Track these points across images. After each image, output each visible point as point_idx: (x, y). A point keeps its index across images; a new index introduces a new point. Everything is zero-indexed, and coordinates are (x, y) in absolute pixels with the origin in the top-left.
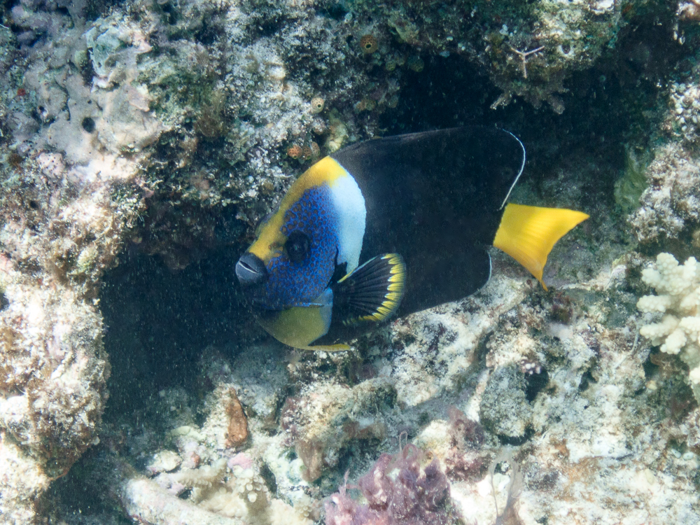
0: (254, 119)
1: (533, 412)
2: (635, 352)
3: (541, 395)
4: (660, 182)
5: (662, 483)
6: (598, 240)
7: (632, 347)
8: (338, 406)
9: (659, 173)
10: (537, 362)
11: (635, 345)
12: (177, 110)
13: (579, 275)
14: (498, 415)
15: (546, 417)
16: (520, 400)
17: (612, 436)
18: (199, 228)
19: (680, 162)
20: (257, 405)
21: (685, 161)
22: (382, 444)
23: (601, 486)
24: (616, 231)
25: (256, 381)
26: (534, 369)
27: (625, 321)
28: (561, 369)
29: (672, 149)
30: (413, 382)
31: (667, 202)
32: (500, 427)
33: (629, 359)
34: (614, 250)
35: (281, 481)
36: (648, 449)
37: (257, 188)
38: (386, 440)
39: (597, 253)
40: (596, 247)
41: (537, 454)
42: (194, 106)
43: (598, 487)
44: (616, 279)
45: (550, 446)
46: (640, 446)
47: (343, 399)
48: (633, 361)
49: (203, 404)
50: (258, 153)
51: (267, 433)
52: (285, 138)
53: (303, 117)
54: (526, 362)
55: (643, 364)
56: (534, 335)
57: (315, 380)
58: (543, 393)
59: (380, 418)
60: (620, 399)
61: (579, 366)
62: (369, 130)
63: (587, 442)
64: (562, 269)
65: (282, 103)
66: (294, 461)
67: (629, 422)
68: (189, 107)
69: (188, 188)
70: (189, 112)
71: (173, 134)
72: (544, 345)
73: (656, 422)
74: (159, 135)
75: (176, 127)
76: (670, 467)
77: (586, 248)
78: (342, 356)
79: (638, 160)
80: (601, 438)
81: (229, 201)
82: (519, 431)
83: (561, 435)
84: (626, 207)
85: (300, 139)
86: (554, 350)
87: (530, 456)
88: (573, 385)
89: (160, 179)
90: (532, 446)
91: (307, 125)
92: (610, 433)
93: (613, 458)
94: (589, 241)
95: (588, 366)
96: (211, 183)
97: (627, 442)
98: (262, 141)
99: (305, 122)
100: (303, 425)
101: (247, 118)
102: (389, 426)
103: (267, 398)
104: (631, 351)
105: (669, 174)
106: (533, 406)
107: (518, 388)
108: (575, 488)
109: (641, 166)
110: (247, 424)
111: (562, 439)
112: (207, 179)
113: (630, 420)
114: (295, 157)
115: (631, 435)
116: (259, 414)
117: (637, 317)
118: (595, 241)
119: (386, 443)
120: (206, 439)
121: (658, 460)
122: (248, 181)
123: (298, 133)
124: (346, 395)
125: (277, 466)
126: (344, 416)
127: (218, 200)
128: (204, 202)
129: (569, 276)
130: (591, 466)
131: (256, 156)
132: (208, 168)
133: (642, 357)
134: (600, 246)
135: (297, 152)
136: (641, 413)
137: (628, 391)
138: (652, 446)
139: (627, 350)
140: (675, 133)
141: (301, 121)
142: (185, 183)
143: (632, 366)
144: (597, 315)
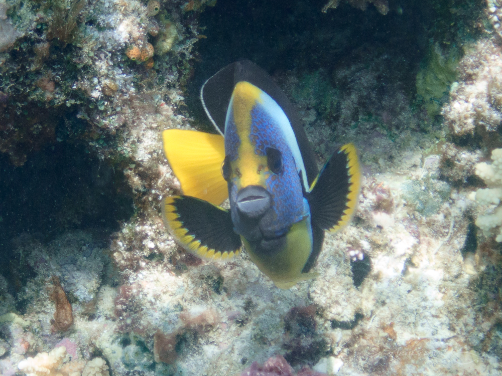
0: (99, 24)
1: (362, 298)
2: (451, 238)
3: (368, 281)
4: (474, 77)
5: (487, 364)
6: (398, 127)
7: (447, 233)
8: (169, 294)
9: (472, 69)
10: (360, 249)
11: (451, 231)
12: (30, 16)
13: (381, 161)
14: (329, 301)
15: (374, 302)
16: (349, 287)
17: (436, 319)
18: (40, 127)
19: (492, 57)
20: (79, 291)
21: (497, 57)
22: (214, 330)
23: (430, 368)
24: (416, 120)
25: (75, 269)
26: (356, 256)
27: (440, 208)
28: (383, 256)
29: (483, 45)
30: (229, 267)
31: (484, 96)
32: (331, 312)
33: (446, 245)
34: (415, 138)
35: (116, 367)
36: (472, 330)
37: (100, 89)
38: (218, 326)
39: (398, 140)
40: (396, 134)
41: (368, 338)
42: (45, 12)
43: (428, 368)
44: (429, 168)
45: (379, 330)
46: (463, 328)
47: (173, 286)
48: (450, 247)
49: (24, 291)
50: (102, 56)
51: (87, 317)
52: (127, 41)
53: (141, 20)
54: (350, 249)
55: (460, 249)
56: (357, 224)
57: (143, 269)
58: (370, 279)
59: (211, 304)
60: (440, 283)
61: (402, 253)
62: (194, 29)
63: (412, 325)
64: (364, 156)
65: (124, 8)
66: (128, 347)
67: (452, 306)
68: (41, 14)
69: (35, 90)
70: (41, 18)
71: (26, 39)
72: (367, 233)
73: (477, 305)
74: (14, 41)
75: (29, 33)
76: (495, 348)
77: (385, 136)
78: (168, 245)
79: (443, 54)
80: (425, 321)
81: (73, 102)
82: (349, 316)
83: (388, 319)
84: (428, 98)
85: (140, 41)
86: (378, 238)
87: (362, 340)
88: (396, 270)
89: (12, 82)
90: (363, 330)
91: (144, 28)
92: (433, 316)
93: (437, 340)
94: (390, 129)
95: (410, 252)
96: (57, 84)
97: (450, 324)
98: (106, 43)
99: (143, 25)
100: (135, 313)
101: (91, 22)
102: (220, 312)
103: (88, 285)
104: (448, 237)
105: (483, 70)
106: (361, 291)
107: (345, 275)
108: (406, 370)
109: (447, 60)
110: (71, 310)
111: (389, 323)
112: (54, 81)
113: (452, 303)
114: (134, 58)
115: (454, 318)
116: (81, 300)
117: (450, 204)
118: (394, 129)
119: (218, 328)
120: (31, 325)
121: (482, 341)
122: (92, 82)
123: (138, 35)
124: (176, 283)
125: (111, 352)
126: (176, 303)
127: (62, 101)
128: (49, 103)
129: (370, 163)
130: (419, 348)
131: (100, 58)
132: (54, 70)
133: (459, 243)
134: (399, 134)
135: (136, 54)
136: (463, 297)
137: (447, 276)
138: (476, 328)
139: (443, 236)
140: (486, 31)
141: (139, 24)
142: (32, 85)
143: (450, 251)
144: (415, 203)
